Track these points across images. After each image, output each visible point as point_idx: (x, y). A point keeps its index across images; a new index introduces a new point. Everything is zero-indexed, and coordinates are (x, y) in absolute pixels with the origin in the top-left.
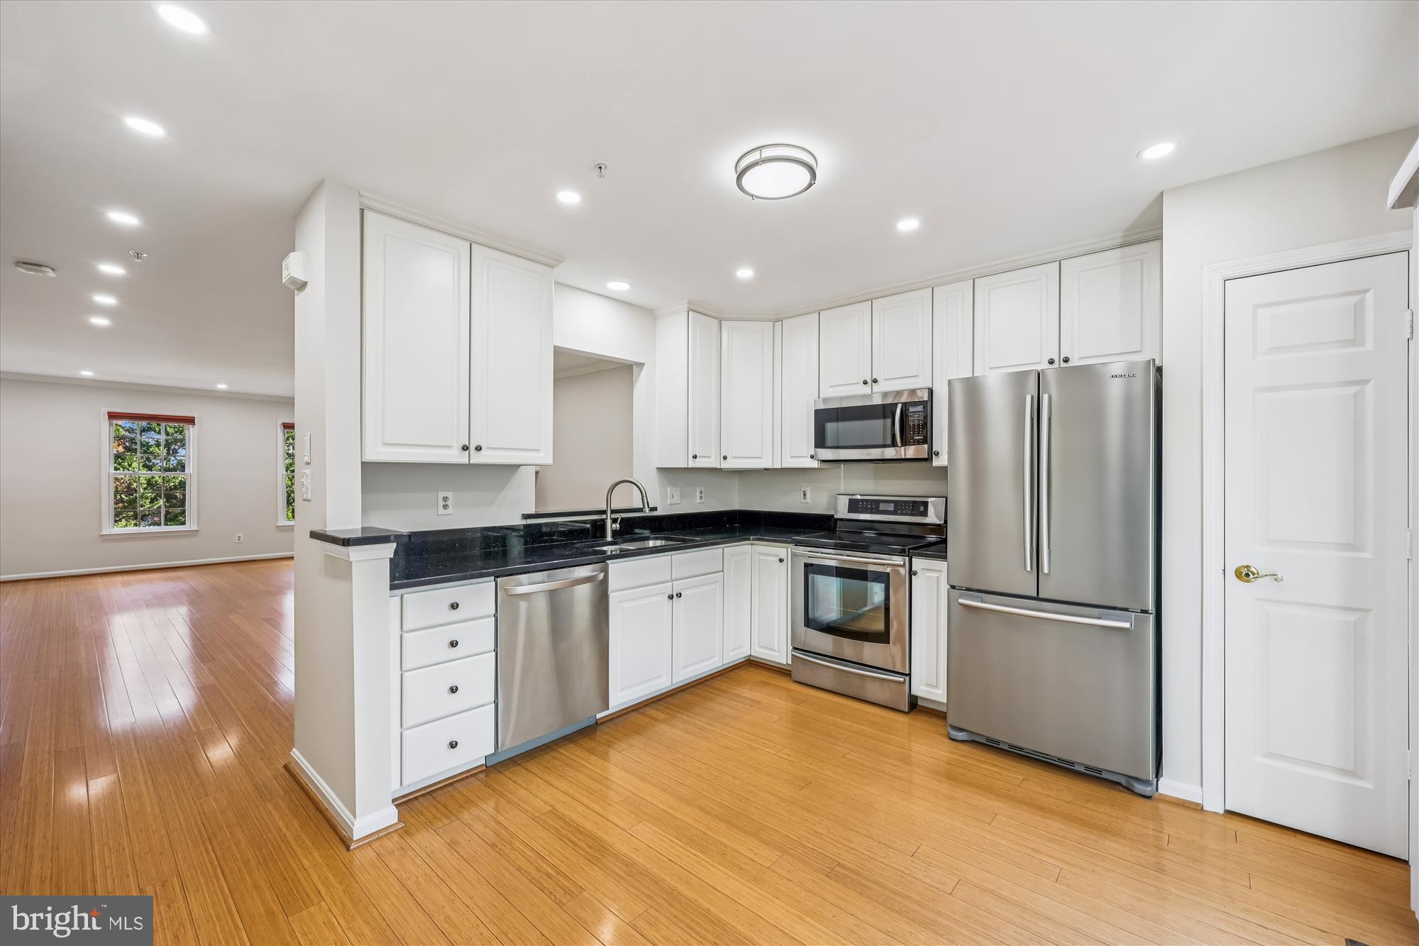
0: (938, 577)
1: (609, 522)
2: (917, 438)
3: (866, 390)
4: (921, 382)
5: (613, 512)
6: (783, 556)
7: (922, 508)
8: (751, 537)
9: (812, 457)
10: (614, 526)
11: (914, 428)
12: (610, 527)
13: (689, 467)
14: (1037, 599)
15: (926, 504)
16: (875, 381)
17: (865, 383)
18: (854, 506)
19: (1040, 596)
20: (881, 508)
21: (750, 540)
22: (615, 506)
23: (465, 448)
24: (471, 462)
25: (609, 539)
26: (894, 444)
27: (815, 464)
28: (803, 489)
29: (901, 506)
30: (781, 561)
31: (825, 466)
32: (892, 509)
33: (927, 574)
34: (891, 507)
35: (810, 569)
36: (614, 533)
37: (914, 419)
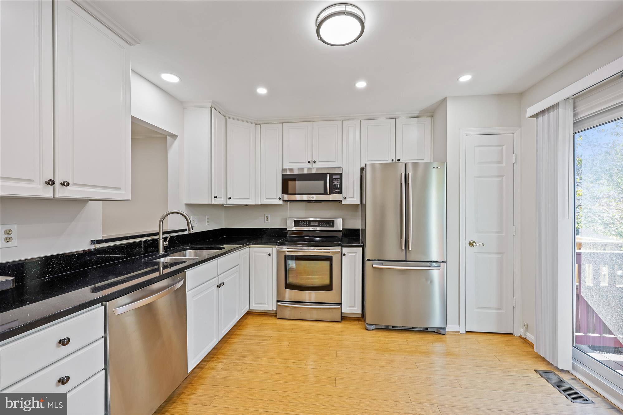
0: (355, 255)
1: (161, 241)
2: (337, 190)
3: (310, 166)
4: (337, 164)
5: (164, 233)
6: (270, 252)
7: (331, 224)
8: (251, 243)
9: (280, 199)
10: (165, 243)
11: (335, 186)
12: (162, 244)
13: (212, 203)
14: (406, 261)
15: (333, 221)
16: (315, 162)
17: (309, 162)
18: (297, 223)
19: (407, 260)
20: (311, 224)
21: (250, 245)
22: (165, 228)
23: (51, 183)
24: (57, 196)
25: (161, 252)
26: (325, 193)
27: (281, 202)
28: (266, 216)
29: (321, 223)
30: (270, 255)
31: (285, 203)
32: (317, 224)
33: (350, 255)
34: (316, 223)
35: (287, 258)
36: (165, 248)
37: (335, 182)
